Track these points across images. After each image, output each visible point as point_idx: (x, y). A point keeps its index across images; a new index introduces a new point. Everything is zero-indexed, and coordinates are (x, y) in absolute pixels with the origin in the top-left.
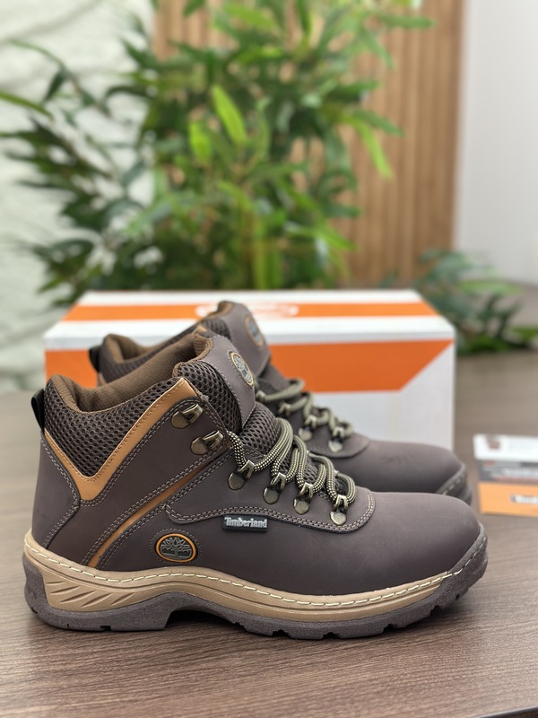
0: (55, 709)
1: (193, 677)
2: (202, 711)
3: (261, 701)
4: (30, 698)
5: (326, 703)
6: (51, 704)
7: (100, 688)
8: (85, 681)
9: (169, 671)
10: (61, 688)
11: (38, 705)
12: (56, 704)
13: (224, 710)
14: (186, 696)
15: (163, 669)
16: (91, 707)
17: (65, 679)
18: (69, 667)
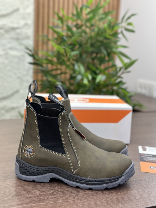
0: (47, 203)
1: (80, 196)
2: (85, 204)
3: (99, 202)
4: (40, 201)
5: (115, 203)
6: (46, 202)
7: (57, 198)
8: (53, 197)
9: (73, 194)
10: (47, 198)
11: (43, 202)
12: (47, 202)
13: (90, 204)
14: (80, 200)
15: (71, 194)
16: (56, 203)
17: (47, 196)
18: (47, 193)
